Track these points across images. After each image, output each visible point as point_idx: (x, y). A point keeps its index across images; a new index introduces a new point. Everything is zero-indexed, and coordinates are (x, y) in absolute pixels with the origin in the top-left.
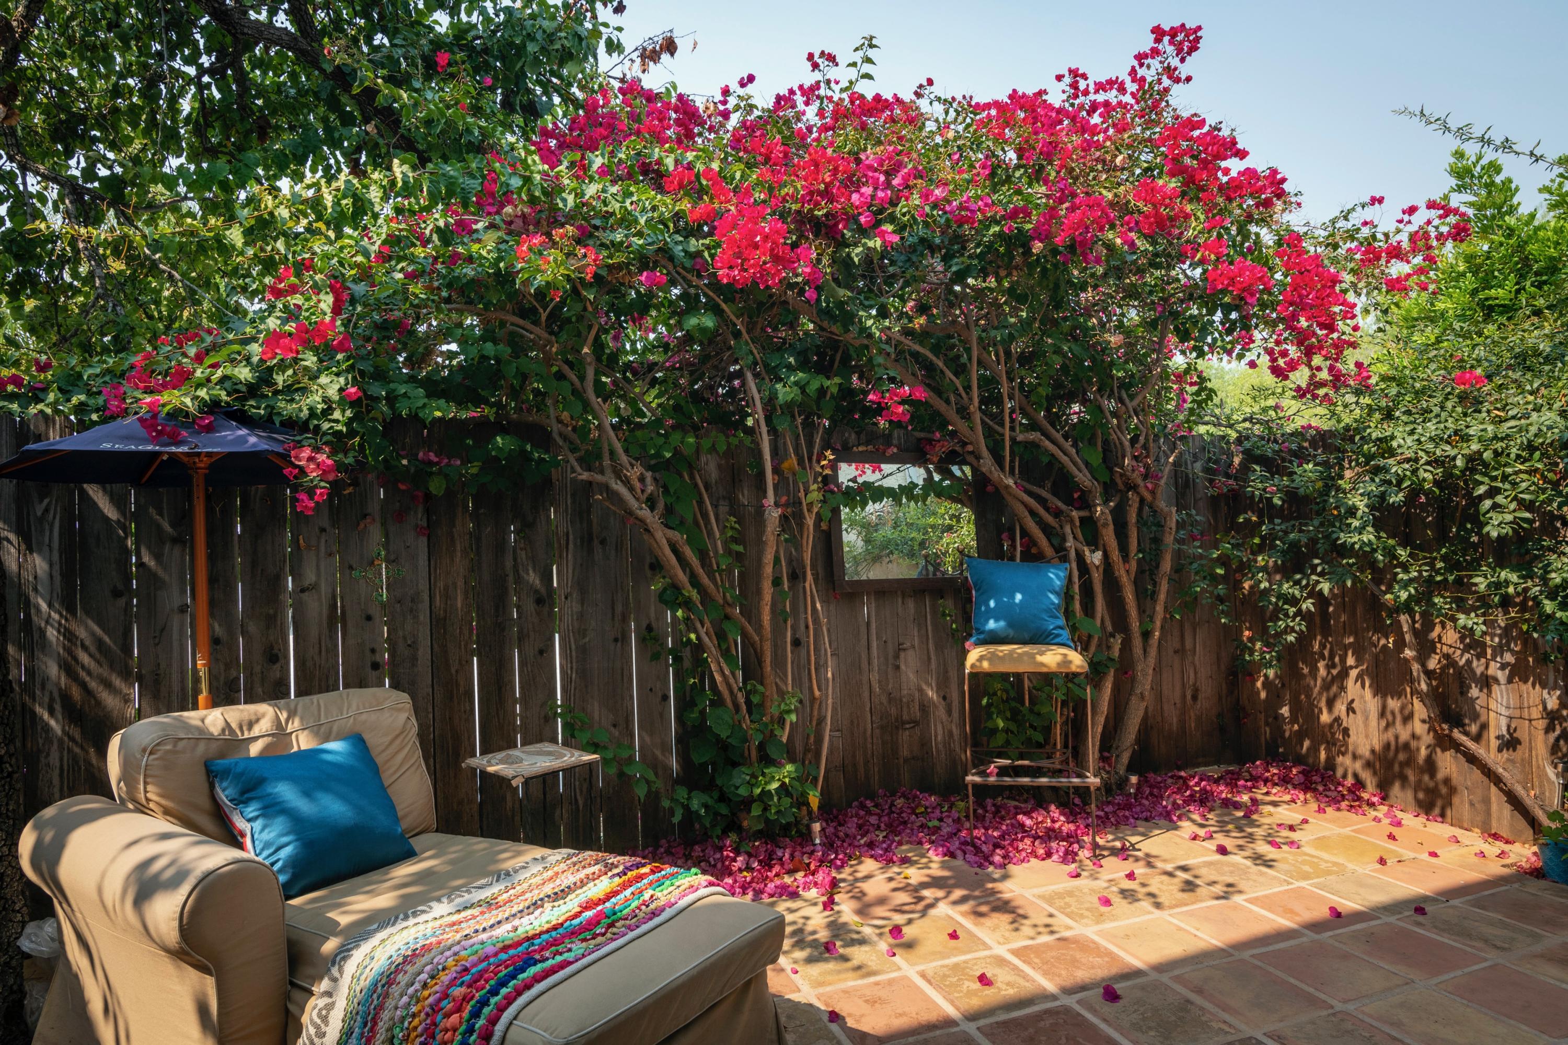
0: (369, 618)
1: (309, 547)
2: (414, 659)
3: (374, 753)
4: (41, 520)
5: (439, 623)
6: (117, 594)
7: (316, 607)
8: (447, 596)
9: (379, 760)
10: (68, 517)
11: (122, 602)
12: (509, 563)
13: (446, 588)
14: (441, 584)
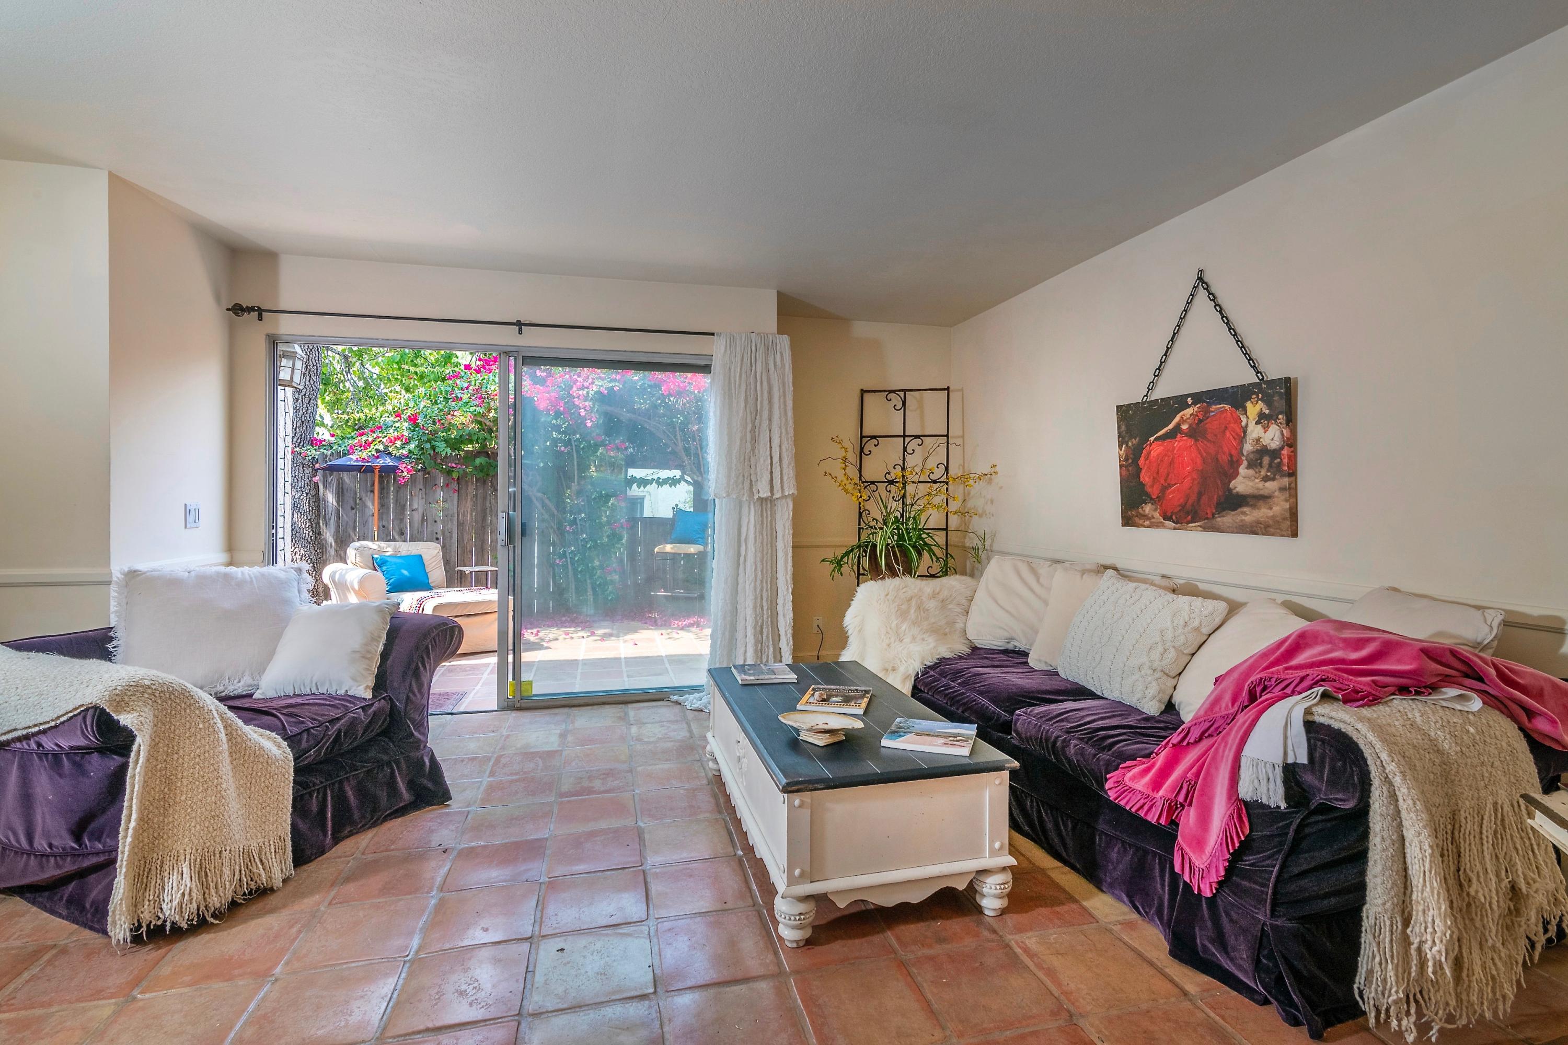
0: (436, 522)
1: (415, 495)
2: (451, 537)
3: (425, 561)
4: (330, 483)
5: (460, 525)
6: (352, 509)
7: (417, 517)
8: (464, 515)
9: (426, 564)
10: (338, 481)
11: (354, 511)
12: (488, 504)
13: (464, 512)
14: (462, 511)
